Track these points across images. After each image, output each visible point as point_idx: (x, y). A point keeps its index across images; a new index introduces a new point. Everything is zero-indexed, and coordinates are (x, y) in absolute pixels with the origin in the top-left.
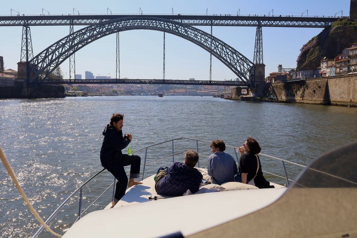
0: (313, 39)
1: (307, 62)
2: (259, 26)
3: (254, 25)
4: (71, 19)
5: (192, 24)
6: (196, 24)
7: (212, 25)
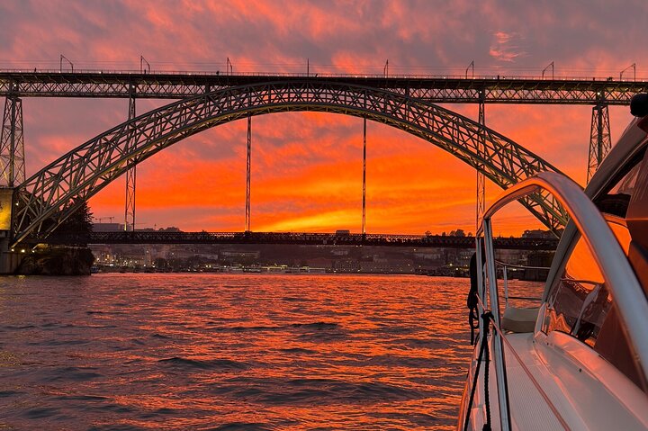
3: (587, 102)
4: (132, 83)
5: (432, 99)
6: (444, 100)
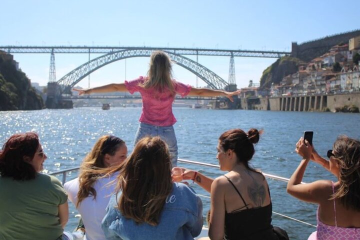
0: (268, 68)
1: (266, 83)
2: (232, 56)
3: (229, 56)
4: (89, 49)
5: (182, 54)
6: (186, 54)
7: (197, 54)
